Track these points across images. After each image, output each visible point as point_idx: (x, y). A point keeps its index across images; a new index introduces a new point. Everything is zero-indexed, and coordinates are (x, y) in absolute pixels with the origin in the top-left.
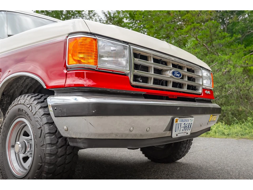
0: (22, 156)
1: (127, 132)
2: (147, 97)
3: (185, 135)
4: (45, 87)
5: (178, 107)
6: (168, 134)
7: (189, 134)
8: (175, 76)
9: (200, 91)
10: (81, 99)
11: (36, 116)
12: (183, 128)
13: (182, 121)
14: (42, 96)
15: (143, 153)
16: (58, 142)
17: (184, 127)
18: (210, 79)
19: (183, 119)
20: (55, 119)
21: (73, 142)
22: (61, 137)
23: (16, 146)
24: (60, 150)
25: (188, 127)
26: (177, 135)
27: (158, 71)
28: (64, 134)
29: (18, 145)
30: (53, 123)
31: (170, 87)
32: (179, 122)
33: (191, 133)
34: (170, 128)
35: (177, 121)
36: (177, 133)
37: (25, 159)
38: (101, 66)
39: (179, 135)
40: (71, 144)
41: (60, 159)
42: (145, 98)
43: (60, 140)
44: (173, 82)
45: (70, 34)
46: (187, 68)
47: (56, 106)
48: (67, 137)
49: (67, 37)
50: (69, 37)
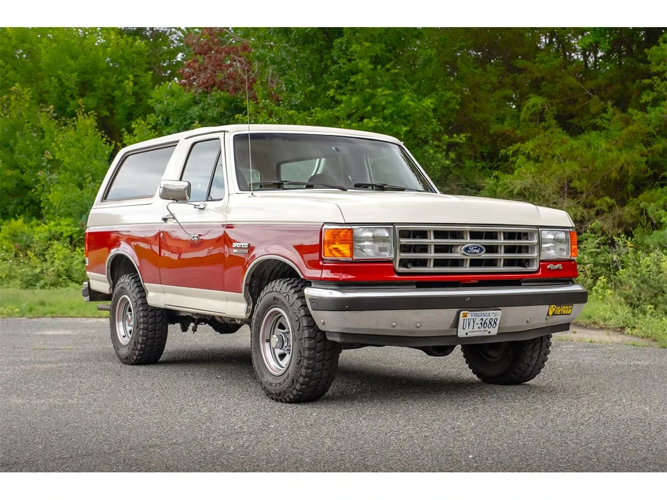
0: (278, 352)
3: (486, 334)
4: (302, 277)
6: (450, 331)
7: (494, 333)
8: (471, 253)
9: (535, 267)
10: (337, 294)
11: (293, 307)
12: (479, 325)
13: (477, 315)
14: (295, 281)
15: (470, 367)
16: (316, 335)
17: (481, 323)
19: (478, 313)
20: (312, 312)
21: (330, 336)
22: (320, 331)
23: (272, 340)
24: (319, 344)
25: (490, 323)
26: (467, 334)
27: (442, 249)
28: (322, 328)
29: (275, 339)
30: (310, 316)
31: (467, 268)
32: (469, 316)
34: (456, 324)
35: (465, 316)
36: (466, 330)
37: (282, 356)
38: (358, 255)
39: (472, 335)
40: (329, 338)
41: (319, 354)
42: (418, 287)
43: (319, 334)
44: (471, 260)
45: (325, 223)
46: (504, 233)
47: (312, 299)
48: (325, 332)
49: (323, 226)
50: (325, 227)
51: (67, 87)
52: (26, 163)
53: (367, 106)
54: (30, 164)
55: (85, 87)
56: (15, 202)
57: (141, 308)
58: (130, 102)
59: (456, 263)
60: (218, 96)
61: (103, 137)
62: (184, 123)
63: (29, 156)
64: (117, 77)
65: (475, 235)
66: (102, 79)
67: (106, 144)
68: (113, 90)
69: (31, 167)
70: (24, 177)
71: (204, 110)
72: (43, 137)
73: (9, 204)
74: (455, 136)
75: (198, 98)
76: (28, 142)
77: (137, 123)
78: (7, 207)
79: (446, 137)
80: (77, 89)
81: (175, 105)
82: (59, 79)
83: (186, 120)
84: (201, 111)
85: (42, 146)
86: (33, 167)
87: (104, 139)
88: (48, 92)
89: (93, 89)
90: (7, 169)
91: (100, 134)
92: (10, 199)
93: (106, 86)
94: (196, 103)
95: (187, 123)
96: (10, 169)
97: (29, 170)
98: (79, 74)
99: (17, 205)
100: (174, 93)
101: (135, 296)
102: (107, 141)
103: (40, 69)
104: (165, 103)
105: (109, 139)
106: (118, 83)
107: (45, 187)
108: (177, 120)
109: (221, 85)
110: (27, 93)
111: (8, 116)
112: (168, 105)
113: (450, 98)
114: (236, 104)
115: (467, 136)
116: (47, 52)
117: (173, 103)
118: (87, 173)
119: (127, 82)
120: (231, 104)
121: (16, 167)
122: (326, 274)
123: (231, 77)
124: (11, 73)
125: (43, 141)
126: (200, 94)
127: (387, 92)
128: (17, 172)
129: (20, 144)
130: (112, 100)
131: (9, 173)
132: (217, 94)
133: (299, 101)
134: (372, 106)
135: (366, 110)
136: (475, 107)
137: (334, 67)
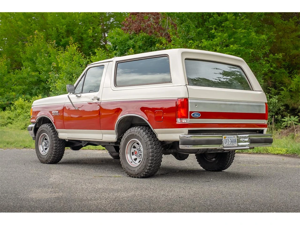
51: (61, 33)
52: (42, 69)
53: (232, 38)
54: (44, 69)
55: (69, 32)
56: (36, 88)
58: (90, 40)
60: (143, 35)
61: (82, 55)
62: (125, 49)
63: (44, 65)
64: (85, 28)
66: (78, 28)
67: (84, 59)
68: (82, 34)
69: (44, 71)
70: (41, 76)
71: (135, 42)
72: (50, 56)
73: (33, 89)
74: (276, 54)
75: (132, 36)
76: (43, 59)
77: (97, 49)
78: (32, 90)
79: (271, 55)
80: (66, 33)
81: (120, 39)
82: (57, 29)
83: (126, 47)
84: (134, 43)
85: (50, 60)
86: (45, 71)
87: (83, 56)
88: (51, 35)
89: (73, 34)
90: (32, 72)
91: (81, 53)
92: (33, 86)
93: (79, 32)
94: (131, 39)
95: (126, 48)
96: (34, 72)
97: (43, 72)
98: (66, 26)
99: (37, 89)
100: (120, 33)
102: (85, 57)
103: (47, 24)
104: (115, 38)
105: (85, 56)
106: (85, 31)
107: (53, 80)
108: (121, 47)
109: (144, 30)
110: (42, 35)
111: (33, 46)
112: (117, 39)
113: (272, 36)
114: (152, 39)
115: (283, 55)
116: (51, 15)
117: (120, 38)
118: (74, 73)
119: (89, 30)
120: (149, 39)
121: (37, 71)
123: (148, 26)
124: (34, 25)
125: (50, 58)
126: (133, 34)
127: (243, 31)
128: (37, 73)
129: (39, 59)
130: (82, 39)
131: (33, 74)
132: (142, 34)
133: (193, 36)
134: (234, 38)
135: (231, 40)
136: (281, 41)
137: (211, 19)
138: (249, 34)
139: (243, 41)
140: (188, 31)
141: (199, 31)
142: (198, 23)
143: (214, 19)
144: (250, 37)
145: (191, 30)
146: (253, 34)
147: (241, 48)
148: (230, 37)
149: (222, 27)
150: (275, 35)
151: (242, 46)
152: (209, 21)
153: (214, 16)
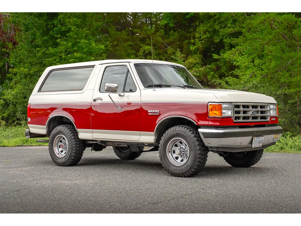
0: (175, 156)
1: (233, 144)
2: (241, 127)
3: (259, 146)
4: (196, 124)
5: (255, 131)
6: (250, 145)
7: (261, 146)
8: (254, 114)
9: (268, 119)
12: (258, 143)
13: (257, 139)
18: (276, 110)
20: (203, 139)
21: (211, 148)
25: (261, 142)
27: (245, 112)
28: (207, 145)
31: (251, 120)
32: (255, 139)
33: (262, 146)
34: (251, 142)
35: (254, 139)
36: (254, 145)
38: (223, 115)
39: (256, 147)
42: (239, 128)
44: (252, 117)
45: (209, 102)
46: (260, 106)
47: (204, 133)
48: (208, 147)
49: (208, 103)
50: (209, 104)
57: (74, 140)
59: (248, 118)
65: (253, 107)
101: (70, 135)
122: (210, 123)
127: (86, 41)
133: (39, 44)
134: (77, 47)
135: (75, 49)
136: (116, 49)
137: (56, 28)
138: (90, 44)
139: (85, 50)
140: (34, 39)
141: (45, 39)
142: (43, 32)
143: (58, 28)
144: (91, 46)
145: (37, 38)
146: (94, 44)
147: (84, 56)
148: (73, 45)
149: (67, 37)
150: (111, 44)
151: (84, 55)
152: (53, 30)
153: (58, 26)
